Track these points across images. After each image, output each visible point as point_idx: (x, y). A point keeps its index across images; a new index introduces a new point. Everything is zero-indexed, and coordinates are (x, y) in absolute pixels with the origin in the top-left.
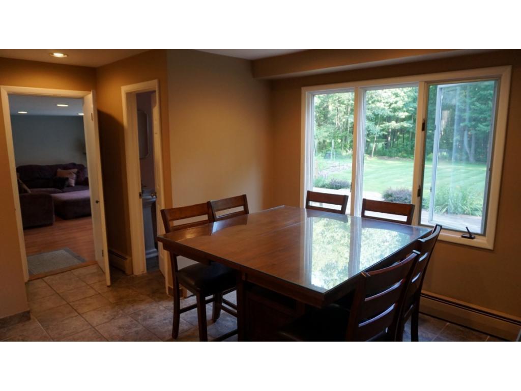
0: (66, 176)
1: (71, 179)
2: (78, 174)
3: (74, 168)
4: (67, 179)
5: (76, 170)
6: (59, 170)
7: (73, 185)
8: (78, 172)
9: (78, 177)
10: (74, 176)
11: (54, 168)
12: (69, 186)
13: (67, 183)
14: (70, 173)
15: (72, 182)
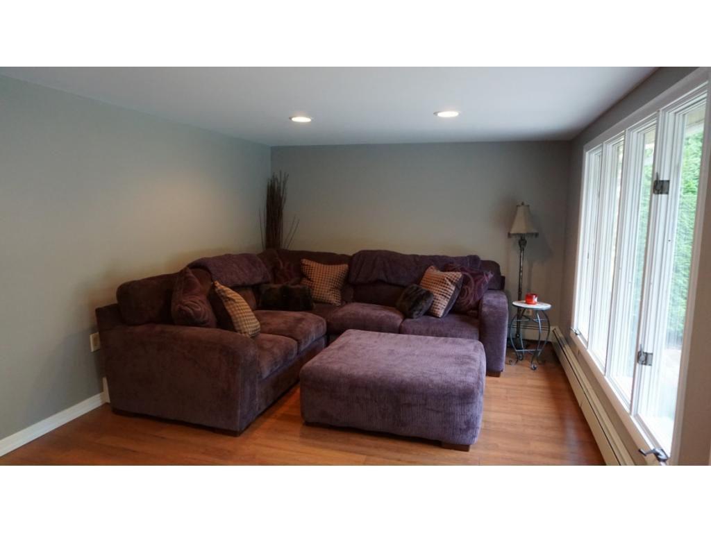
0: (430, 288)
1: (438, 297)
2: (463, 288)
4: (430, 295)
5: (457, 276)
7: (441, 313)
8: (465, 281)
9: (460, 293)
10: (452, 289)
12: (430, 313)
13: (425, 306)
14: (442, 282)
15: (442, 306)
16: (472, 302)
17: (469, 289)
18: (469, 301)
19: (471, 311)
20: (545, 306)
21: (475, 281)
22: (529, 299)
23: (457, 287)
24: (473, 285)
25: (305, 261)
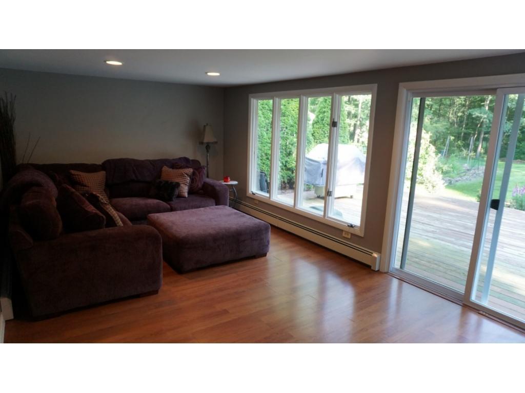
0: (177, 180)
1: (182, 185)
2: (193, 177)
3: (188, 167)
4: (178, 185)
5: (190, 171)
6: (165, 168)
7: (186, 195)
8: (194, 173)
9: (192, 180)
10: (188, 180)
11: (157, 165)
12: (180, 196)
13: (177, 192)
14: (182, 175)
15: (185, 190)
16: (200, 186)
17: (196, 178)
18: (198, 185)
19: (201, 191)
20: (235, 183)
21: (199, 173)
22: (226, 180)
23: (190, 178)
24: (198, 175)
25: (73, 172)
